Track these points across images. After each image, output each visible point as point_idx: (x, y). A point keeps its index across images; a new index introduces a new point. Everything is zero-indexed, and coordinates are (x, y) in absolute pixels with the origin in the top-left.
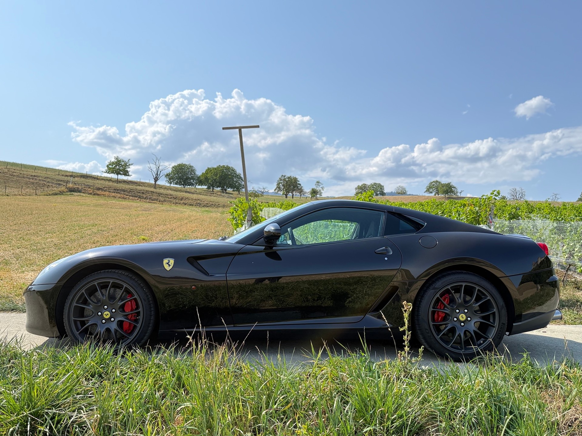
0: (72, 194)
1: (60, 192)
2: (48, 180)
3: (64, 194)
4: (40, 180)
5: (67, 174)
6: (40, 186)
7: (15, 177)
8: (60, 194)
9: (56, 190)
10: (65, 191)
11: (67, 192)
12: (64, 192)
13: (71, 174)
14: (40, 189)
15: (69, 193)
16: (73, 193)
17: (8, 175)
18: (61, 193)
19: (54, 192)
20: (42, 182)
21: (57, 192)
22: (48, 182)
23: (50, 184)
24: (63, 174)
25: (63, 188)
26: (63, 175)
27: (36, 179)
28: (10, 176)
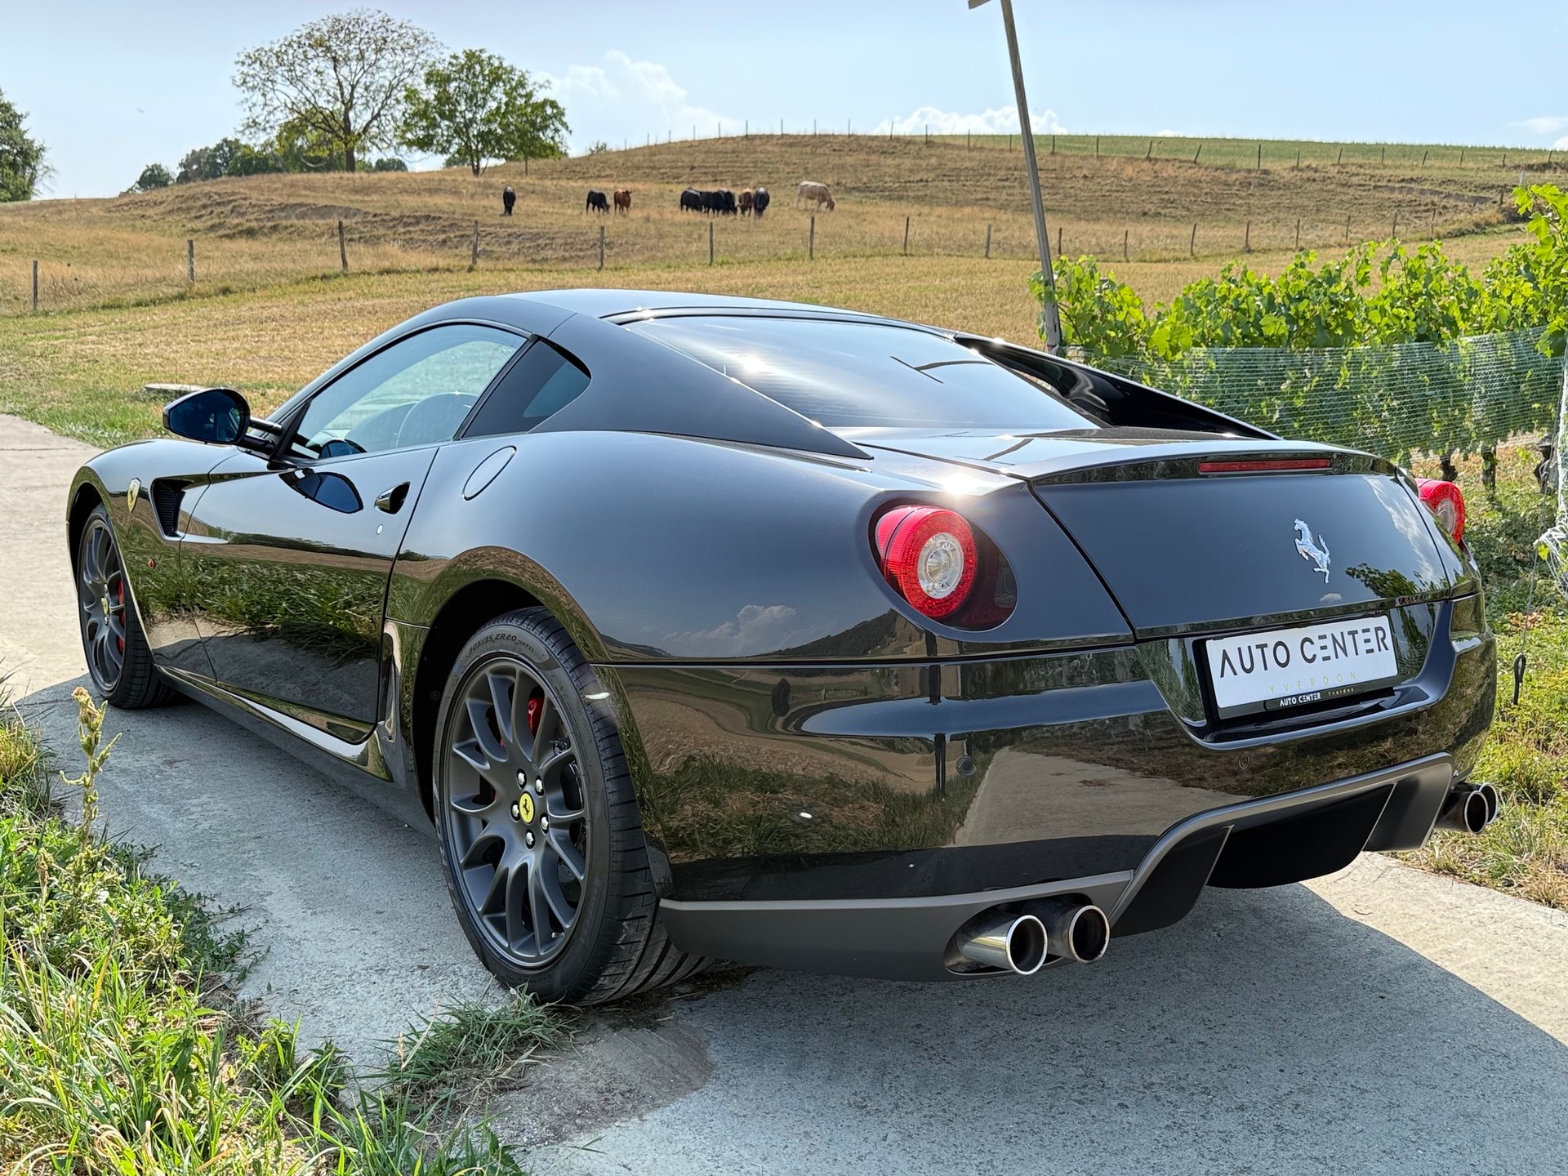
0: (1518, 229)
1: (1477, 225)
2: (1451, 189)
3: (1489, 229)
4: (1422, 192)
5: (1533, 162)
6: (1417, 212)
7: (1351, 191)
8: (1473, 232)
9: (1464, 219)
10: (1494, 221)
11: (1503, 223)
12: (1489, 224)
13: (1546, 160)
14: (1417, 221)
15: (1508, 227)
16: (1520, 225)
17: (1332, 187)
18: (1480, 228)
19: (1456, 226)
20: (1428, 198)
21: (1464, 228)
22: (1449, 196)
23: (1452, 202)
24: (1517, 163)
25: (1489, 213)
26: (1517, 167)
27: (1410, 190)
28: (1339, 189)
